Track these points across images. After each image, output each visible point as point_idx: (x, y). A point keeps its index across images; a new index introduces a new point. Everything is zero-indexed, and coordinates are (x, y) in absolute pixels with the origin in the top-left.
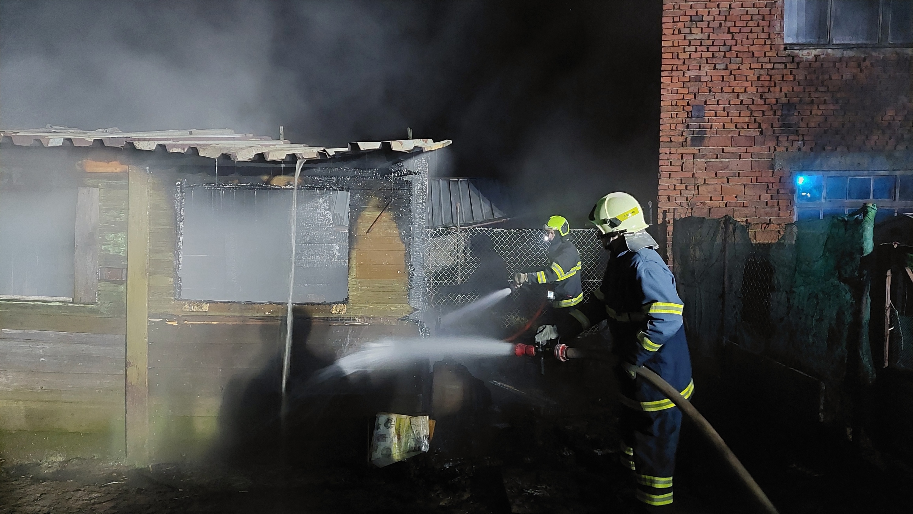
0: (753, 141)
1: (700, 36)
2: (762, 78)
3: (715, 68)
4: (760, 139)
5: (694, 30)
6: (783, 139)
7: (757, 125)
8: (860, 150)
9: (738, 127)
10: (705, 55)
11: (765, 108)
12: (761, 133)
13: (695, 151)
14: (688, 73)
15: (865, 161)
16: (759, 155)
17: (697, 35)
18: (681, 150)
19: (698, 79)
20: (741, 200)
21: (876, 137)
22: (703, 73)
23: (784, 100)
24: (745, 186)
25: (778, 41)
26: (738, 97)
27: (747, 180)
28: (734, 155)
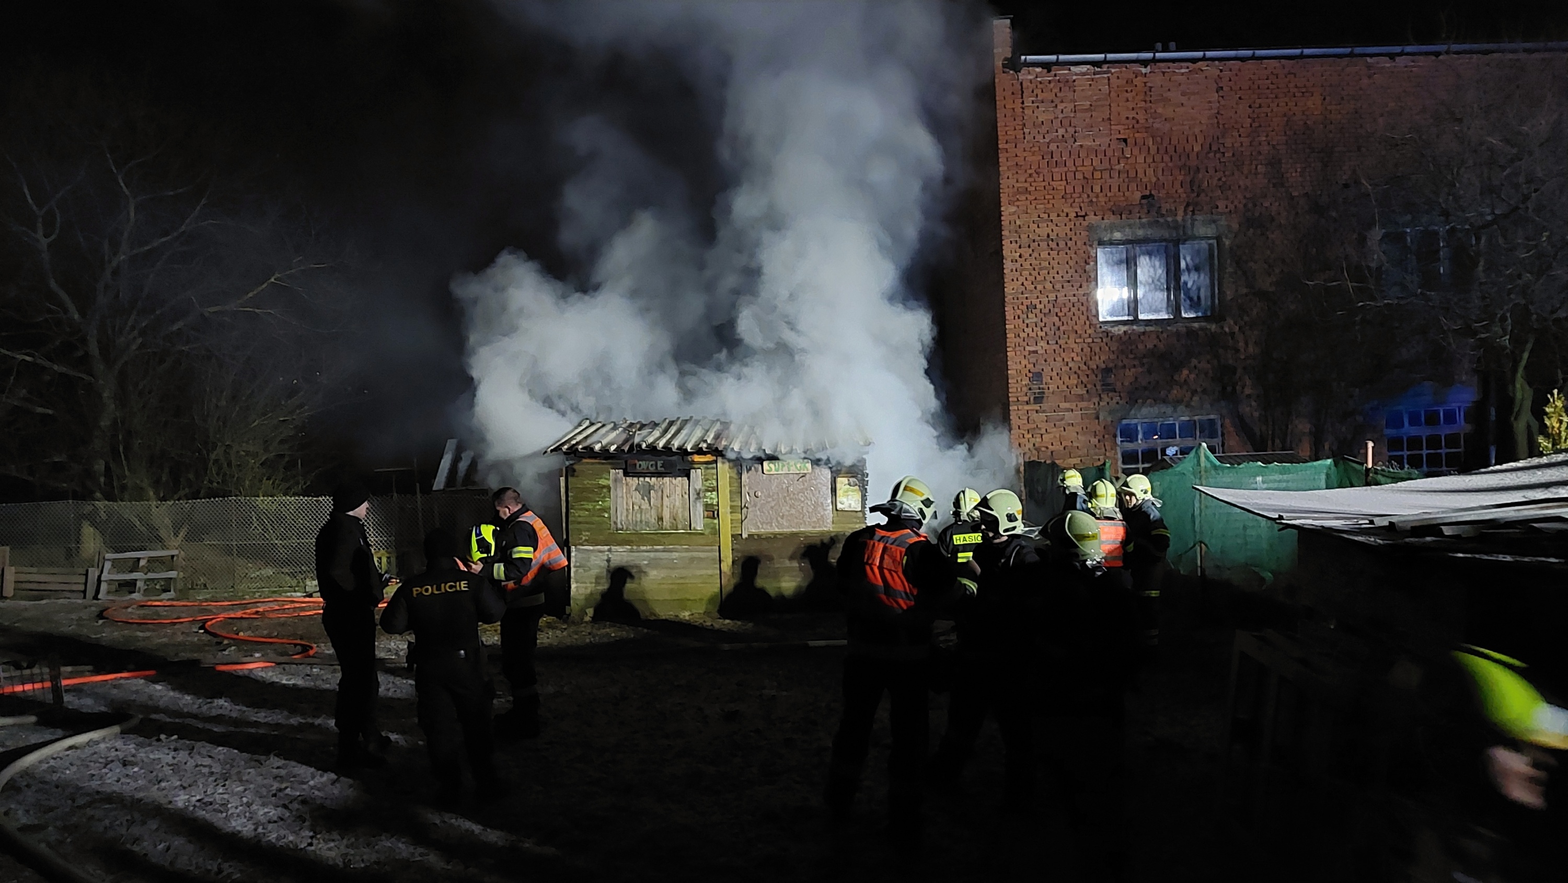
0: (1081, 398)
1: (1035, 320)
2: (1084, 350)
3: (1048, 343)
4: (1086, 396)
5: (1030, 315)
6: (1104, 396)
7: (1083, 385)
8: (1164, 401)
10: (1040, 334)
11: (1089, 372)
12: (1087, 391)
13: (1037, 407)
14: (1028, 349)
15: (1169, 410)
16: (1087, 409)
17: (1032, 319)
18: (1027, 407)
19: (1036, 352)
20: (1075, 444)
21: (1175, 392)
22: (1039, 348)
23: (1103, 366)
24: (1077, 433)
25: (1094, 321)
26: (1067, 365)
27: (1079, 429)
28: (1067, 410)
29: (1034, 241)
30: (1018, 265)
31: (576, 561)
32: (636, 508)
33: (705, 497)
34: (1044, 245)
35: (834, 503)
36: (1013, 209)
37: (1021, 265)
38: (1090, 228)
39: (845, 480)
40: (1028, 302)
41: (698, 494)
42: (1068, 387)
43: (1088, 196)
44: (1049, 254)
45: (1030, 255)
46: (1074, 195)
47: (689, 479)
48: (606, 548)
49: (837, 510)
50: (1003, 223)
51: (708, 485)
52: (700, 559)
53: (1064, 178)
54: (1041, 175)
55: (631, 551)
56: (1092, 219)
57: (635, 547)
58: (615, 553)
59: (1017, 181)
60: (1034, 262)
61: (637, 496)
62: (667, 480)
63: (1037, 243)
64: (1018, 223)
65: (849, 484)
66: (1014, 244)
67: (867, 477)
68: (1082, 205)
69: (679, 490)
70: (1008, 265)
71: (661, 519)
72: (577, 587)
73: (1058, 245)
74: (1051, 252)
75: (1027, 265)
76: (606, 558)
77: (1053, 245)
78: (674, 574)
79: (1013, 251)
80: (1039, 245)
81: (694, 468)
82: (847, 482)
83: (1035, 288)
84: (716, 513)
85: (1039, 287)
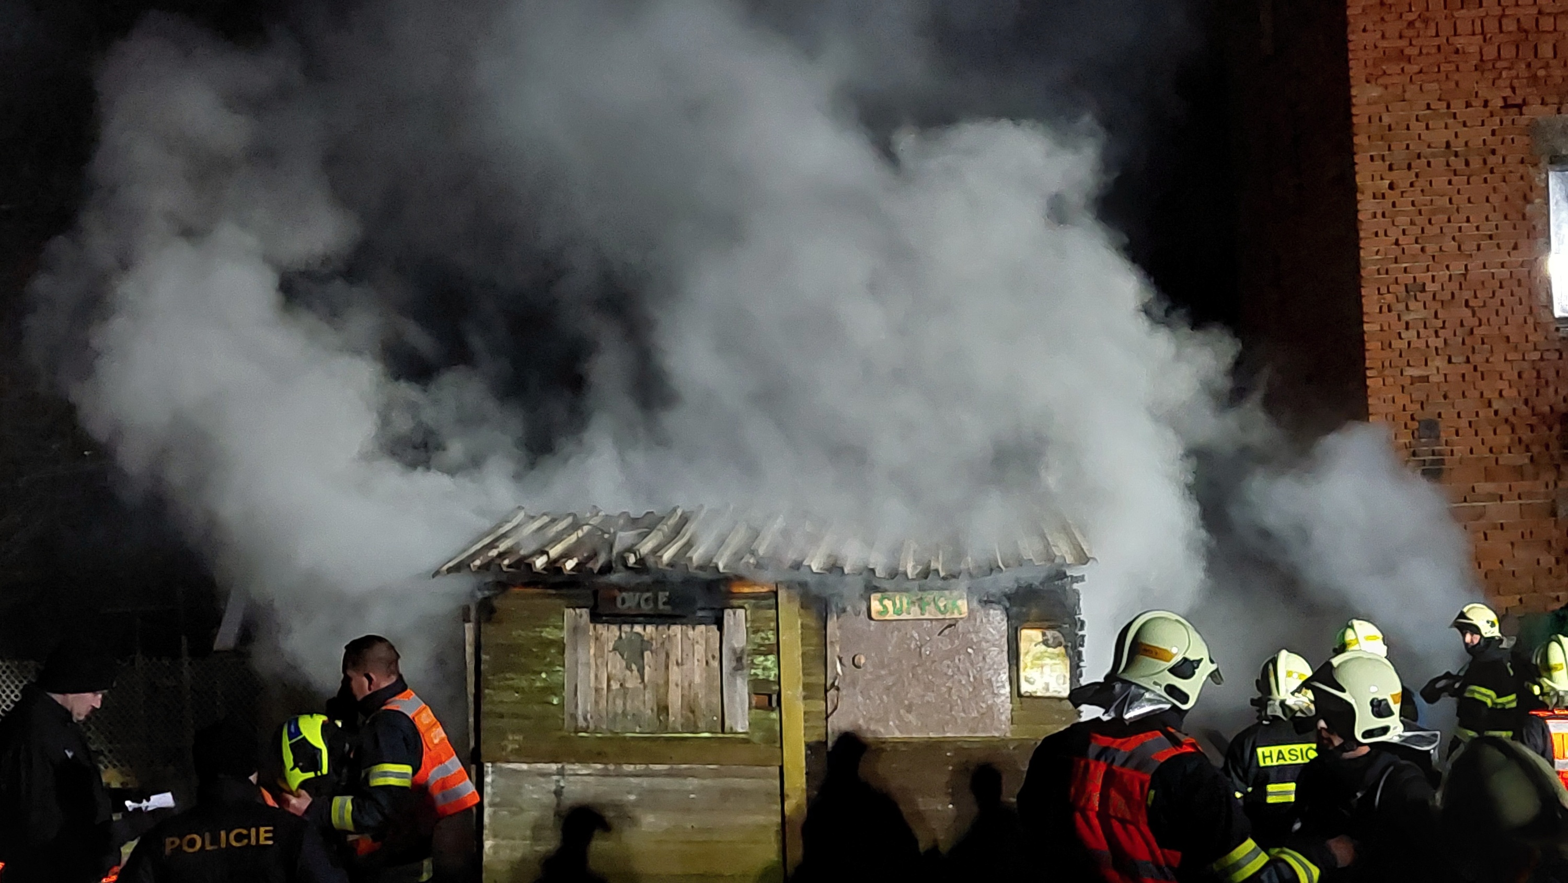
0: (1519, 472)
1: (1422, 314)
2: (1525, 376)
3: (1450, 361)
4: (1530, 469)
5: (1413, 305)
7: (1523, 447)
9: (1494, 450)
10: (1434, 342)
11: (1534, 420)
12: (1532, 459)
14: (1409, 372)
16: (1530, 495)
17: (1417, 312)
19: (1426, 379)
20: (1509, 567)
22: (1430, 371)
24: (1512, 544)
25: (1544, 316)
26: (1490, 405)
27: (1515, 535)
28: (1491, 497)
29: (1419, 156)
30: (1387, 204)
31: (494, 794)
32: (615, 686)
33: (753, 665)
34: (1439, 163)
35: (1014, 680)
36: (1375, 92)
37: (1394, 205)
38: (1533, 129)
39: (1036, 634)
40: (1408, 278)
41: (739, 660)
42: (1491, 451)
43: (1529, 65)
44: (1450, 183)
45: (1412, 185)
46: (1499, 65)
47: (720, 629)
48: (554, 767)
49: (1020, 695)
50: (1355, 120)
51: (759, 641)
52: (740, 793)
53: (1478, 29)
54: (1432, 25)
55: (605, 774)
56: (1535, 111)
57: (611, 767)
58: (572, 778)
59: (1383, 37)
60: (1419, 198)
61: (616, 664)
62: (676, 629)
63: (1424, 161)
64: (1386, 119)
65: (1045, 643)
66: (1378, 163)
67: (1082, 628)
68: (1516, 83)
69: (700, 649)
70: (1366, 206)
71: (663, 709)
72: (493, 847)
73: (1467, 164)
74: (1455, 179)
75: (1404, 204)
76: (553, 787)
77: (1457, 163)
78: (690, 822)
79: (1377, 177)
80: (1429, 164)
81: (732, 607)
82: (1040, 639)
83: (1423, 250)
84: (774, 697)
85: (1431, 248)
